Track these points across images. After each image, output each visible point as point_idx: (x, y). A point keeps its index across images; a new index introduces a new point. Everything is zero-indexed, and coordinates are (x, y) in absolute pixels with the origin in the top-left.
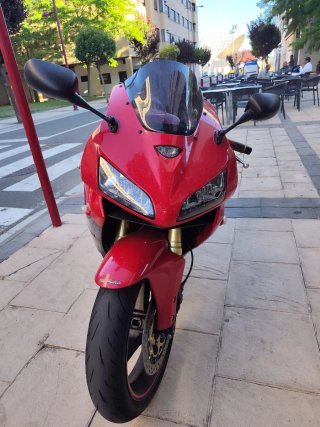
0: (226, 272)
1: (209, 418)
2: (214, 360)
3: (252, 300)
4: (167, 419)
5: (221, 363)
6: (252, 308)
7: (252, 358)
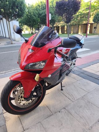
0: (76, 99)
1: (28, 129)
2: (44, 118)
3: (74, 112)
4: (21, 122)
5: (45, 120)
6: (71, 114)
7: (53, 126)
